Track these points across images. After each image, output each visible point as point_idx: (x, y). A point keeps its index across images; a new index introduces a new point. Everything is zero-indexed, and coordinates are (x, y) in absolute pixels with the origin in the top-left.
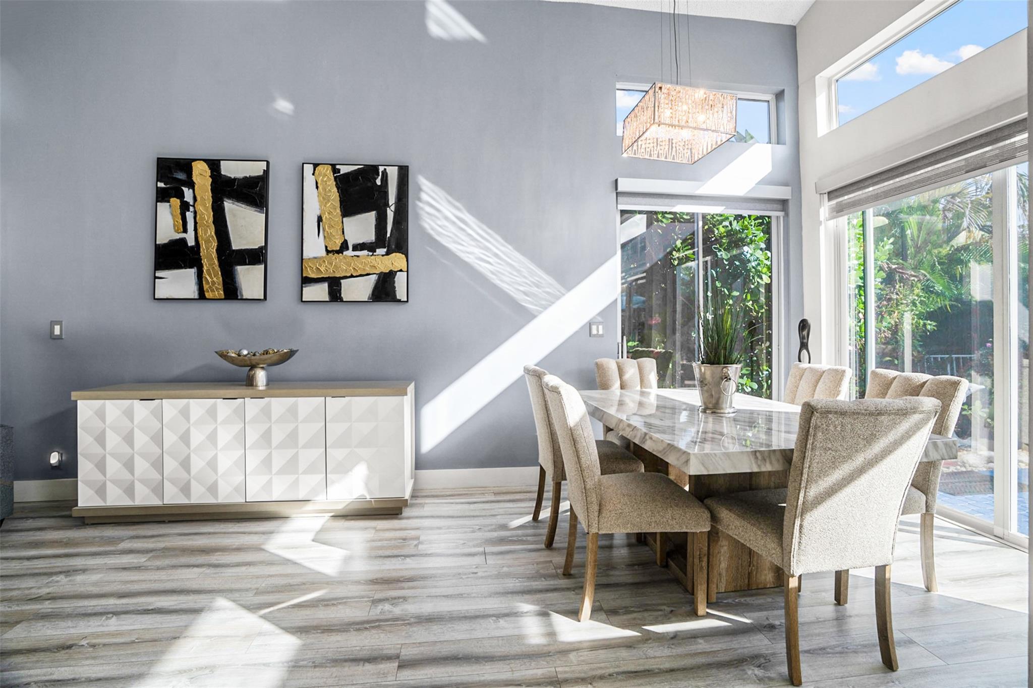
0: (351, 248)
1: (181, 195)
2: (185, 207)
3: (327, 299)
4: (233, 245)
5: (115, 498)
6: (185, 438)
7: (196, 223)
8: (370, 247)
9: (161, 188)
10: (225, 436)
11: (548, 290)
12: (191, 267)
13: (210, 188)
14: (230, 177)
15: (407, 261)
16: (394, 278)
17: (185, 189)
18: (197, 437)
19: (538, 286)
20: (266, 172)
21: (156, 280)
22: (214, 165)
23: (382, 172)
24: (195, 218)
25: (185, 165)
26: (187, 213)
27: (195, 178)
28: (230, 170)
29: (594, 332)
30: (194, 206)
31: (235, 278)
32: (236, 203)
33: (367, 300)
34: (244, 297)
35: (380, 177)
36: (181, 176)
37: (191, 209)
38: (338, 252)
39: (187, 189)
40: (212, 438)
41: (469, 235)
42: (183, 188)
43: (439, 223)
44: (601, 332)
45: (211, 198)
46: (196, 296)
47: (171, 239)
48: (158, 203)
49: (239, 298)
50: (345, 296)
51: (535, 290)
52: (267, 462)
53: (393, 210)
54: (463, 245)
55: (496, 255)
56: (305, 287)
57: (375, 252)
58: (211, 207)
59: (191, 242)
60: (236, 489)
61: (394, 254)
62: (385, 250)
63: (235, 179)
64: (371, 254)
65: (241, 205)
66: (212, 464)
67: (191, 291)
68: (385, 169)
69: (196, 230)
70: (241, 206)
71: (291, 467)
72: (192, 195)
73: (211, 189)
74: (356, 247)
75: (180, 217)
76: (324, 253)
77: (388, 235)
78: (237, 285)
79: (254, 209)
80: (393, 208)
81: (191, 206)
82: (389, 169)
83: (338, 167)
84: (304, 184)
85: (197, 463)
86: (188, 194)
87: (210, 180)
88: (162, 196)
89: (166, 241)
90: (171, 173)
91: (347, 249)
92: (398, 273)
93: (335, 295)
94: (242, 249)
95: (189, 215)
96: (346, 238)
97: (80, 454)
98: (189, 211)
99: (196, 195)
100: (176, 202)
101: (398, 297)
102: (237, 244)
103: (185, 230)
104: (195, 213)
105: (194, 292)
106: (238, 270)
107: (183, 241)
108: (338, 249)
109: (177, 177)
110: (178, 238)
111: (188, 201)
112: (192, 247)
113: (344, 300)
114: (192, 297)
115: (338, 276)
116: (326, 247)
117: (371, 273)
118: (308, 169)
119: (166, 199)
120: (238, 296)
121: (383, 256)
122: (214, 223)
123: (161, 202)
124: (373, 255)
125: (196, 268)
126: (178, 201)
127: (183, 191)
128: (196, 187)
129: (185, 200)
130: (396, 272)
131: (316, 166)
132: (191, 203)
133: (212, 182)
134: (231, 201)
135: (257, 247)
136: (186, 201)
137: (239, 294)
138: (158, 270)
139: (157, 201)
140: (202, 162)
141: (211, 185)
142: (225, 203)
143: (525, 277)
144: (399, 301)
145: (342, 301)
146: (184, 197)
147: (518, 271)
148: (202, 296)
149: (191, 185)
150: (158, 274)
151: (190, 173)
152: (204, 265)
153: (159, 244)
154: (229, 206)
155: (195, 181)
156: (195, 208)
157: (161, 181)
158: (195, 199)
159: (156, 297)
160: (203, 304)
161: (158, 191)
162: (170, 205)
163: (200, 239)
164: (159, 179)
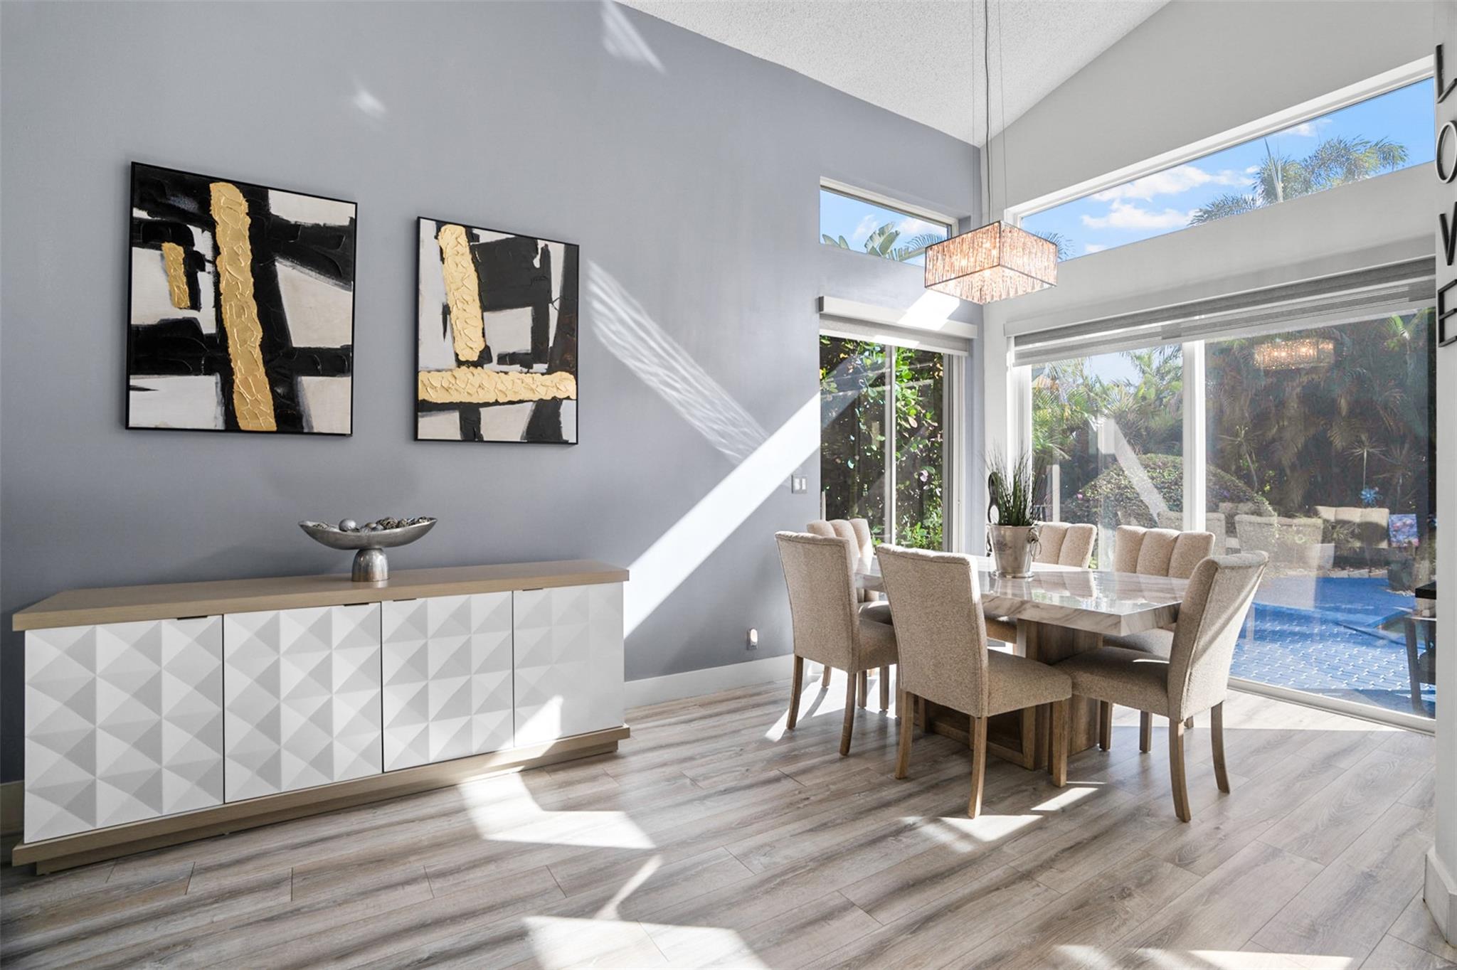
0: (495, 359)
1: (186, 240)
2: (194, 262)
3: (458, 437)
4: (293, 339)
6: (270, 680)
7: (218, 294)
8: (524, 361)
9: (141, 221)
10: (344, 668)
11: (746, 430)
12: (209, 372)
13: (247, 233)
14: (288, 221)
15: (577, 384)
16: (559, 408)
17: (196, 231)
18: (292, 675)
19: (734, 425)
20: (353, 223)
21: (132, 393)
22: (256, 196)
23: (542, 249)
24: (217, 284)
25: (198, 187)
26: (200, 275)
27: (216, 213)
28: (282, 206)
29: (797, 487)
30: (214, 263)
31: (297, 396)
32: (299, 267)
33: (519, 440)
34: (315, 431)
35: (539, 257)
36: (188, 205)
37: (209, 267)
38: (476, 364)
39: (200, 230)
40: (322, 674)
41: (651, 348)
42: (191, 227)
43: (613, 327)
44: (804, 488)
45: (250, 253)
46: (220, 426)
47: (166, 317)
48: (134, 248)
49: (306, 430)
50: (487, 432)
51: (730, 429)
52: (419, 704)
53: (558, 308)
54: (643, 362)
55: (684, 379)
56: (423, 417)
57: (532, 368)
58: (248, 268)
59: (208, 328)
60: (365, 754)
61: (559, 373)
62: (546, 366)
63: (297, 227)
64: (526, 370)
65: (307, 271)
66: (323, 719)
67: (211, 415)
68: (546, 246)
69: (218, 305)
70: (308, 274)
71: (459, 704)
72: (209, 243)
73: (250, 237)
74: (503, 359)
75: (185, 279)
76: (453, 363)
77: (551, 344)
78: (302, 409)
79: (331, 281)
80: (557, 304)
81: (209, 261)
82: (552, 246)
83: (475, 231)
84: (422, 250)
85: (292, 721)
86: (202, 241)
87: (248, 220)
88: (142, 235)
89: (151, 321)
90: (164, 195)
91: (490, 361)
92: (564, 401)
93: (471, 431)
94: (310, 348)
95: (205, 279)
96: (488, 344)
97: (30, 737)
98: (203, 270)
99: (219, 243)
100: (174, 251)
101: (565, 437)
102: (300, 338)
103: (195, 304)
104: (217, 275)
105: (216, 418)
106: (304, 382)
107: (192, 325)
108: (475, 359)
109: (177, 204)
110: (180, 317)
111: (202, 251)
112: (210, 337)
113: (485, 439)
114: (211, 427)
115: (475, 401)
116: (457, 355)
117: (526, 399)
118: (427, 228)
119: (152, 243)
120: (303, 428)
121: (543, 374)
122: (255, 297)
123: (143, 245)
124: (528, 372)
125: (218, 376)
126: (180, 249)
127: (190, 233)
128: (219, 229)
129: (195, 249)
130: (561, 400)
131: (440, 224)
132: (209, 256)
133: (251, 226)
134: (289, 263)
135: (338, 347)
136: (197, 253)
137: (304, 424)
138: (136, 373)
139: (132, 244)
140: (230, 185)
141: (249, 229)
142: (276, 264)
143: (720, 413)
144: (566, 443)
145: (481, 440)
146: (193, 245)
147: (712, 403)
148: (231, 424)
149: (208, 224)
150: (134, 381)
151: (205, 202)
152: (236, 370)
153: (137, 327)
154: (286, 271)
155: (216, 218)
156: (216, 267)
157: (141, 208)
158: (216, 250)
159: (131, 424)
160: (233, 440)
161: (135, 225)
162: (162, 256)
163: (227, 324)
164: (136, 201)
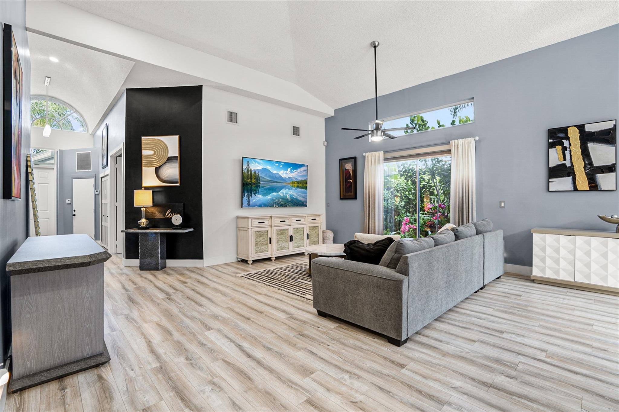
1: (562, 144)
2: (564, 149)
4: (594, 164)
5: (549, 274)
7: (571, 156)
9: (551, 142)
12: (569, 176)
14: (591, 132)
20: (615, 126)
21: (550, 183)
22: (581, 128)
24: (570, 153)
25: (564, 130)
26: (566, 152)
27: (569, 136)
28: (589, 128)
30: (569, 148)
31: (596, 180)
32: (595, 144)
34: (602, 189)
36: (562, 135)
37: (568, 149)
39: (565, 141)
42: (563, 141)
45: (580, 143)
46: (573, 189)
47: (558, 164)
48: (550, 149)
58: (580, 148)
59: (568, 164)
63: (594, 132)
65: (598, 144)
67: (570, 187)
69: (571, 159)
72: (568, 143)
73: (580, 139)
75: (562, 154)
78: (598, 183)
79: (607, 145)
86: (566, 143)
88: (552, 145)
89: (554, 165)
90: (556, 135)
94: (600, 166)
95: (567, 153)
97: (534, 255)
98: (567, 150)
99: (571, 143)
100: (559, 148)
102: (597, 164)
103: (565, 159)
104: (570, 151)
105: (571, 188)
106: (598, 176)
107: (564, 165)
109: (559, 136)
110: (561, 163)
111: (566, 146)
112: (569, 167)
114: (570, 190)
119: (554, 147)
122: (582, 154)
125: (571, 177)
126: (561, 147)
127: (563, 142)
128: (570, 139)
129: (564, 146)
132: (568, 147)
133: (580, 136)
134: (592, 143)
135: (611, 164)
137: (599, 188)
138: (551, 178)
139: (549, 148)
140: (573, 127)
142: (588, 144)
146: (564, 145)
148: (576, 189)
149: (568, 138)
150: (550, 180)
151: (566, 133)
152: (577, 175)
153: (551, 167)
154: (590, 145)
155: (570, 136)
156: (570, 149)
157: (551, 139)
158: (570, 145)
159: (550, 190)
160: (576, 193)
161: (549, 143)
162: (556, 149)
163: (574, 163)
164: (550, 138)
